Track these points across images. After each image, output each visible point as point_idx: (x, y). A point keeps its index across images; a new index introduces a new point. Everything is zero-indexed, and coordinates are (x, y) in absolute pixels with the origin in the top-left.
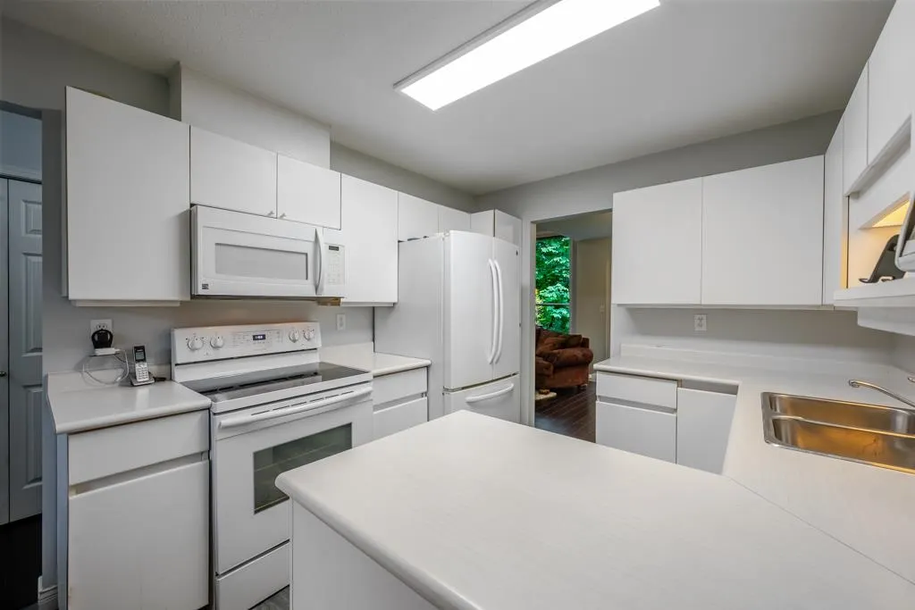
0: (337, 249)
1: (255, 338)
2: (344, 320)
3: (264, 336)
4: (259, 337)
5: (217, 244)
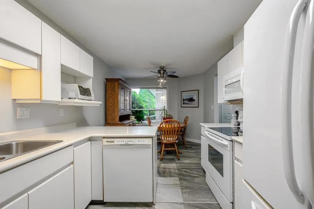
5: (226, 86)
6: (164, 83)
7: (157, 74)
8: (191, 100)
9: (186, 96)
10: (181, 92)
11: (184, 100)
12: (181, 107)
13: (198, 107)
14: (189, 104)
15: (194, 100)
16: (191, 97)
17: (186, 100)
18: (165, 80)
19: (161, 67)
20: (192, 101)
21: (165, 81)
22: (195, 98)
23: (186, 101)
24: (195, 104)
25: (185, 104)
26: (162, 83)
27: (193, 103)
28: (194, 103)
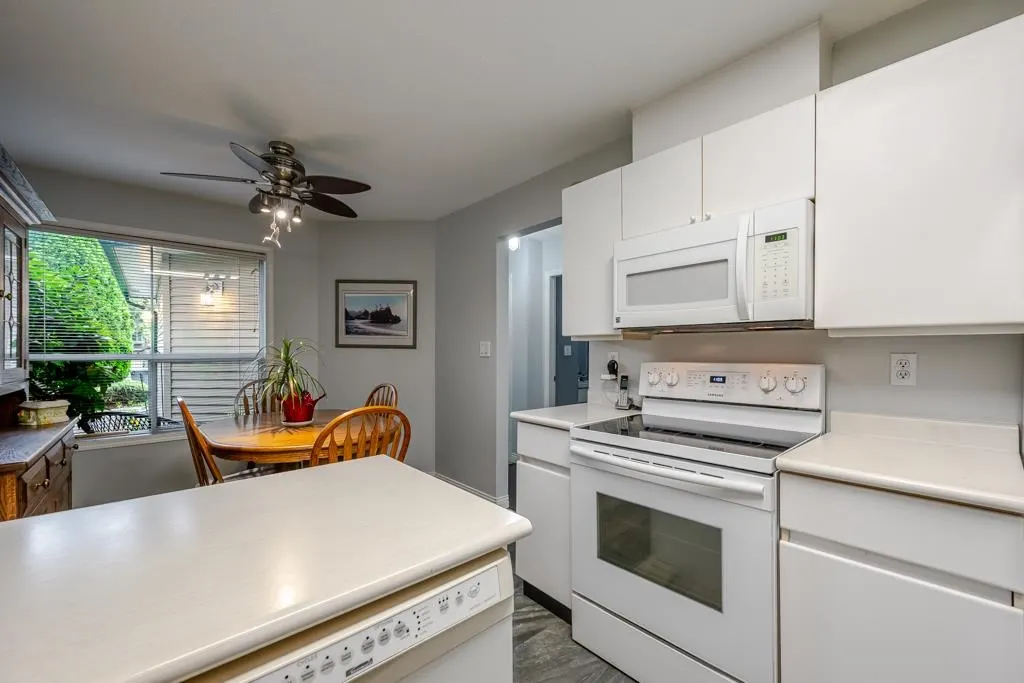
0: (783, 236)
1: (712, 380)
2: (912, 367)
3: (724, 378)
4: (718, 379)
5: (629, 276)
6: (289, 230)
7: (254, 175)
8: (384, 318)
9: (361, 299)
10: (338, 282)
11: (348, 316)
12: (338, 346)
13: (414, 347)
14: (376, 334)
15: (397, 320)
16: (385, 307)
17: (359, 317)
18: (295, 215)
19: (274, 145)
20: (388, 322)
21: (297, 220)
22: (402, 310)
23: (358, 323)
24: (402, 334)
25: (357, 333)
26: (282, 226)
27: (394, 329)
28: (395, 332)
